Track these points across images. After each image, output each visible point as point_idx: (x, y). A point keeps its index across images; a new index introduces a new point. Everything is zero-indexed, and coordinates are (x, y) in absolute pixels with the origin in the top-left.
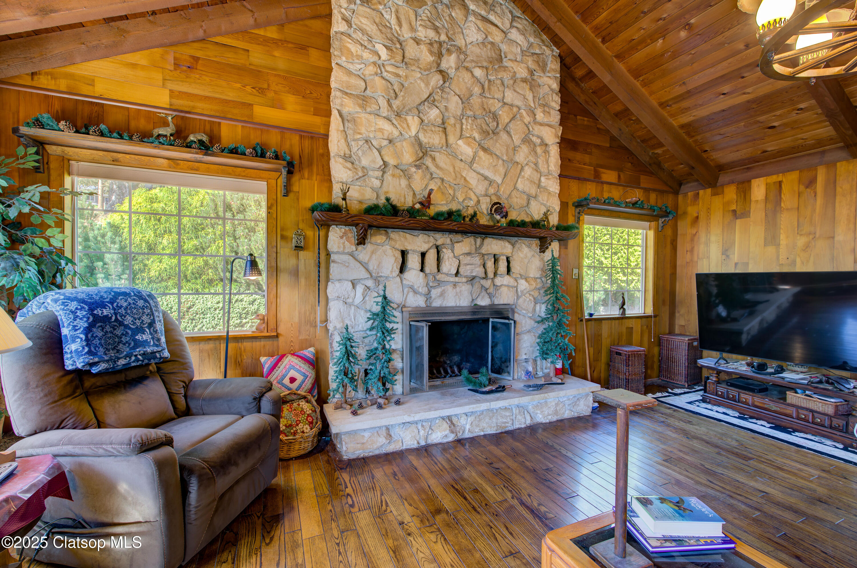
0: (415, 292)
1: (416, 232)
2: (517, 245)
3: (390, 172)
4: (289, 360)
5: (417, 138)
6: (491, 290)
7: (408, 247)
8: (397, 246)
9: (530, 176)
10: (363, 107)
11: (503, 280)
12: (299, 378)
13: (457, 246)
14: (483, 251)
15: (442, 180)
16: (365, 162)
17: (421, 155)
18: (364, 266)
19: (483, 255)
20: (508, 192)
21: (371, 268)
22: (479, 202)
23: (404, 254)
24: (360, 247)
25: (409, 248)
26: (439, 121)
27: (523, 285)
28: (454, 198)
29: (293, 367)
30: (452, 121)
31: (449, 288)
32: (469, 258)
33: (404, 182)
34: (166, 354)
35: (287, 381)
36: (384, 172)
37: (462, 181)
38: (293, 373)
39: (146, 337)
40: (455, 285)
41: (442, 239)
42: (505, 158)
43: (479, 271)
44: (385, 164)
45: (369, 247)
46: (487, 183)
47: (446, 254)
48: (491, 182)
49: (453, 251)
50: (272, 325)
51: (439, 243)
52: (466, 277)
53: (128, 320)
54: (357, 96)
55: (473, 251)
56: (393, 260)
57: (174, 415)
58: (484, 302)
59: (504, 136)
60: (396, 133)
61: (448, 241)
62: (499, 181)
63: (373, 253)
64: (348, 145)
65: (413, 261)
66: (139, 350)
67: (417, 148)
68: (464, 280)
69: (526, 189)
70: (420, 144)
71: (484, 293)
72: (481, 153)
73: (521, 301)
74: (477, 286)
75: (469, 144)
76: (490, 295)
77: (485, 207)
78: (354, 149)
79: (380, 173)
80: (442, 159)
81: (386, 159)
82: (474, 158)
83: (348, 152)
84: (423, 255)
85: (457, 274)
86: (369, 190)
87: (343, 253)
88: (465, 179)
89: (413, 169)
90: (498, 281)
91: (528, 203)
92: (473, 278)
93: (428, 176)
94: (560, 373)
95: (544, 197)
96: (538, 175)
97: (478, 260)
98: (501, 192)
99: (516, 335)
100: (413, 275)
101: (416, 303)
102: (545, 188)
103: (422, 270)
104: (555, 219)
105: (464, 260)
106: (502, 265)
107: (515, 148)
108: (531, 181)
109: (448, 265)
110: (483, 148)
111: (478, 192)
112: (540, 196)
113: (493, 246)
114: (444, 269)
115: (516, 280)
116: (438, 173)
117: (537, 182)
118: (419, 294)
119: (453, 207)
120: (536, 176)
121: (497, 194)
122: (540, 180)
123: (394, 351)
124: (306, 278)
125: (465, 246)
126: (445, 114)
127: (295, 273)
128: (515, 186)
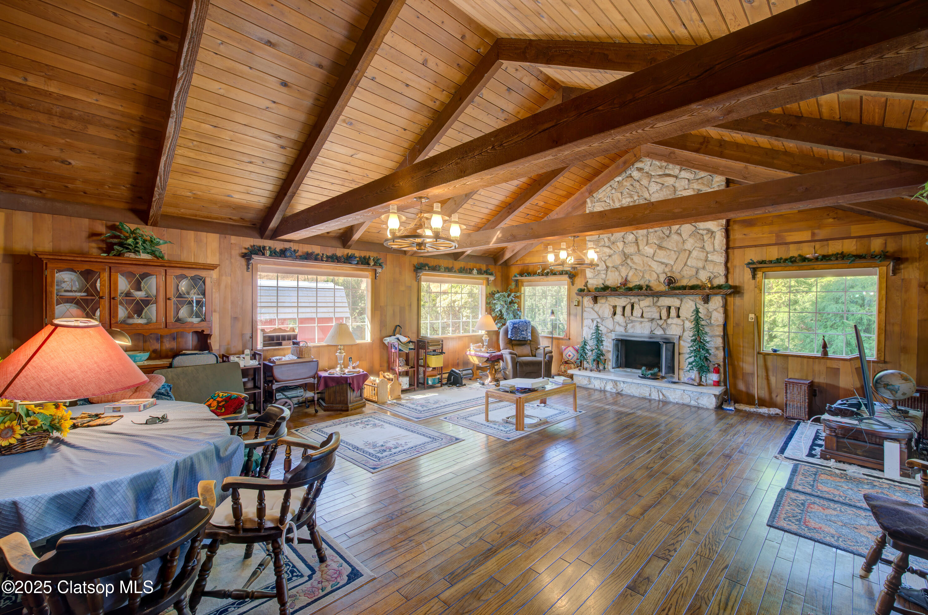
0: (619, 325)
1: (620, 297)
2: (684, 300)
3: (610, 270)
4: (571, 348)
5: (623, 251)
6: (664, 326)
8: (611, 304)
9: (697, 256)
11: (673, 320)
12: (572, 355)
13: (641, 303)
15: (636, 269)
16: (598, 268)
17: (624, 259)
18: (597, 313)
19: (659, 307)
20: (680, 269)
21: (600, 314)
22: (658, 277)
23: (615, 307)
24: (596, 305)
25: (617, 304)
26: (634, 240)
27: (687, 324)
28: (643, 277)
29: (570, 351)
30: (641, 238)
31: (637, 325)
32: (649, 308)
33: (617, 273)
34: (530, 338)
35: (568, 356)
36: (607, 271)
37: (648, 268)
38: (570, 353)
39: (524, 333)
41: (634, 299)
42: (675, 249)
43: (657, 316)
44: (607, 267)
45: (599, 305)
46: (664, 266)
47: (636, 306)
48: (666, 265)
49: (639, 305)
50: (568, 335)
51: (632, 301)
52: (648, 318)
53: (521, 328)
54: (596, 241)
55: (652, 304)
56: (608, 310)
57: (531, 355)
58: (659, 332)
59: (675, 237)
60: (612, 252)
61: (637, 300)
62: (672, 263)
63: (600, 307)
65: (619, 311)
66: (522, 336)
67: (622, 256)
68: (646, 320)
69: (694, 265)
70: (625, 254)
71: (659, 327)
72: (658, 251)
73: (686, 334)
74: (654, 322)
75: (651, 247)
76: (664, 330)
77: (662, 278)
79: (605, 272)
80: (636, 259)
81: (608, 264)
82: (654, 254)
84: (624, 308)
85: (642, 316)
86: (600, 280)
87: (589, 307)
88: (650, 266)
89: (620, 267)
90: (669, 321)
91: (697, 273)
92: (653, 319)
93: (629, 268)
94: (717, 384)
95: (710, 267)
96: (705, 254)
97: (654, 309)
98: (674, 270)
99: (679, 354)
100: (619, 317)
101: (620, 330)
102: (712, 261)
103: (623, 315)
104: (721, 281)
105: (645, 310)
106: (673, 312)
107: (684, 242)
108: (698, 259)
109: (637, 312)
110: (660, 247)
111: (658, 272)
112: (707, 267)
113: (665, 301)
114: (634, 314)
115: (683, 321)
116: (634, 266)
117: (704, 258)
118: (622, 326)
119: (642, 283)
120: (702, 255)
121: (671, 271)
122: (707, 257)
123: (609, 351)
124: (579, 318)
125: (646, 302)
126: (637, 236)
127: (576, 315)
128: (685, 264)
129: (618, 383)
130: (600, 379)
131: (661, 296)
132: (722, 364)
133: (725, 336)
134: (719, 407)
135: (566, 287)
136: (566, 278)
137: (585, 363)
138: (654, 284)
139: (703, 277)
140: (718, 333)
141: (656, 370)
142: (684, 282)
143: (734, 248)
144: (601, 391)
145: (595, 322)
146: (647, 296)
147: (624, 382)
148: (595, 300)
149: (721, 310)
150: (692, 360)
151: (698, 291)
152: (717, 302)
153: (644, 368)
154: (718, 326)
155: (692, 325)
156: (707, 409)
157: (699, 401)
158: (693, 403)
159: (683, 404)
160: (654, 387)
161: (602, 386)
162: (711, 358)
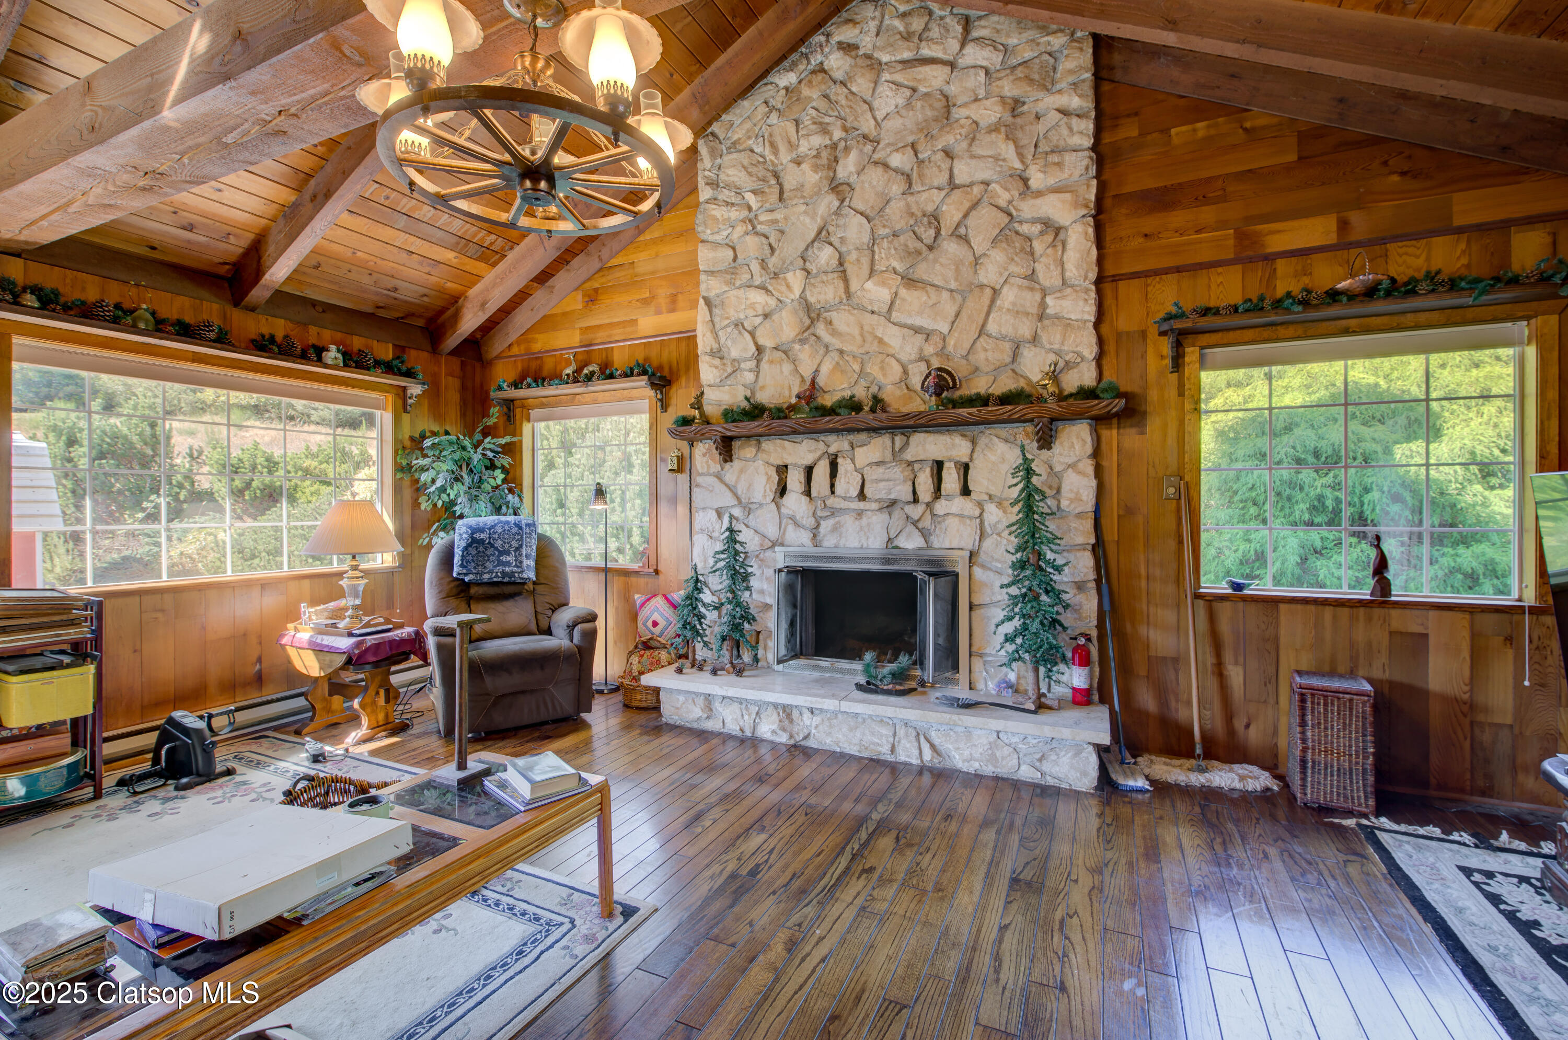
0: (797, 524)
1: (799, 438)
2: (982, 441)
3: (766, 357)
4: (658, 602)
5: (803, 297)
6: (926, 523)
7: (788, 460)
8: (772, 461)
9: (1014, 304)
10: (731, 283)
11: (952, 504)
12: (662, 623)
13: (859, 452)
14: (909, 455)
15: (841, 352)
16: (735, 353)
17: (808, 322)
18: (732, 490)
19: (910, 464)
20: (967, 345)
21: (739, 492)
22: (905, 372)
23: (782, 470)
24: (728, 465)
25: (788, 462)
26: (835, 262)
27: (993, 514)
28: (862, 373)
30: (854, 256)
31: (848, 521)
32: (881, 470)
33: (787, 368)
34: (532, 575)
35: (650, 624)
36: (759, 361)
37: (875, 347)
38: (656, 617)
39: (510, 558)
40: (860, 514)
41: (837, 444)
42: (953, 285)
43: (904, 491)
44: (760, 349)
45: (736, 464)
46: (920, 338)
47: (844, 465)
48: (928, 335)
49: (853, 460)
50: (653, 561)
51: (832, 450)
52: (878, 501)
53: (499, 543)
54: (726, 272)
55: (889, 456)
56: (763, 479)
57: (534, 628)
58: (911, 542)
59: (951, 247)
60: (772, 302)
61: (846, 446)
62: (945, 330)
63: (742, 471)
64: (716, 337)
65: (795, 480)
66: (500, 568)
67: (801, 314)
68: (875, 506)
69: (1007, 330)
70: (808, 307)
71: (911, 528)
72: (903, 292)
73: (988, 544)
74: (897, 515)
75: (883, 284)
76: (925, 534)
77: (917, 375)
78: (722, 340)
79: (754, 363)
80: (843, 320)
81: (761, 341)
82: (892, 303)
83: (715, 346)
84: (809, 471)
85: (862, 496)
86: (741, 388)
87: (709, 474)
88: (881, 341)
89: (797, 347)
90: (941, 507)
91: (1015, 356)
92: (893, 503)
93: (822, 351)
94: (1081, 698)
95: (1052, 337)
96: (1038, 297)
97: (897, 472)
98: (950, 349)
99: (971, 607)
100: (795, 501)
101: (798, 541)
102: (1058, 317)
103: (808, 493)
104: (1085, 376)
105: (872, 474)
106: (951, 480)
107: (976, 261)
108: (1018, 312)
109: (847, 483)
110: (910, 282)
111: (904, 357)
112: (1044, 339)
113: (928, 446)
114: (839, 489)
115: (980, 504)
116: (836, 343)
117: (1034, 310)
118: (803, 527)
119: (861, 393)
120: (1031, 300)
121: (942, 353)
122: (1043, 305)
123: (767, 607)
124: (682, 509)
125: (872, 450)
126: (843, 249)
127: (673, 501)
128: (982, 331)
129: (795, 714)
130: (740, 701)
131: (916, 428)
132: (1094, 633)
133: (1098, 549)
134: (1106, 781)
135: (645, 417)
136: (640, 387)
137: (699, 646)
138: (893, 395)
139: (1035, 367)
140: (1080, 540)
141: (904, 659)
142: (980, 386)
143: (1116, 278)
144: (742, 740)
145: (726, 519)
146: (874, 430)
147: (813, 709)
148: (726, 447)
149: (1088, 467)
150: (1009, 628)
151: (1019, 410)
152: (1074, 442)
153: (868, 656)
154: (1080, 516)
155: (1014, 514)
156: (1076, 795)
157: (1046, 767)
158: (1027, 773)
159: (997, 779)
161: (747, 722)
162: (1067, 618)
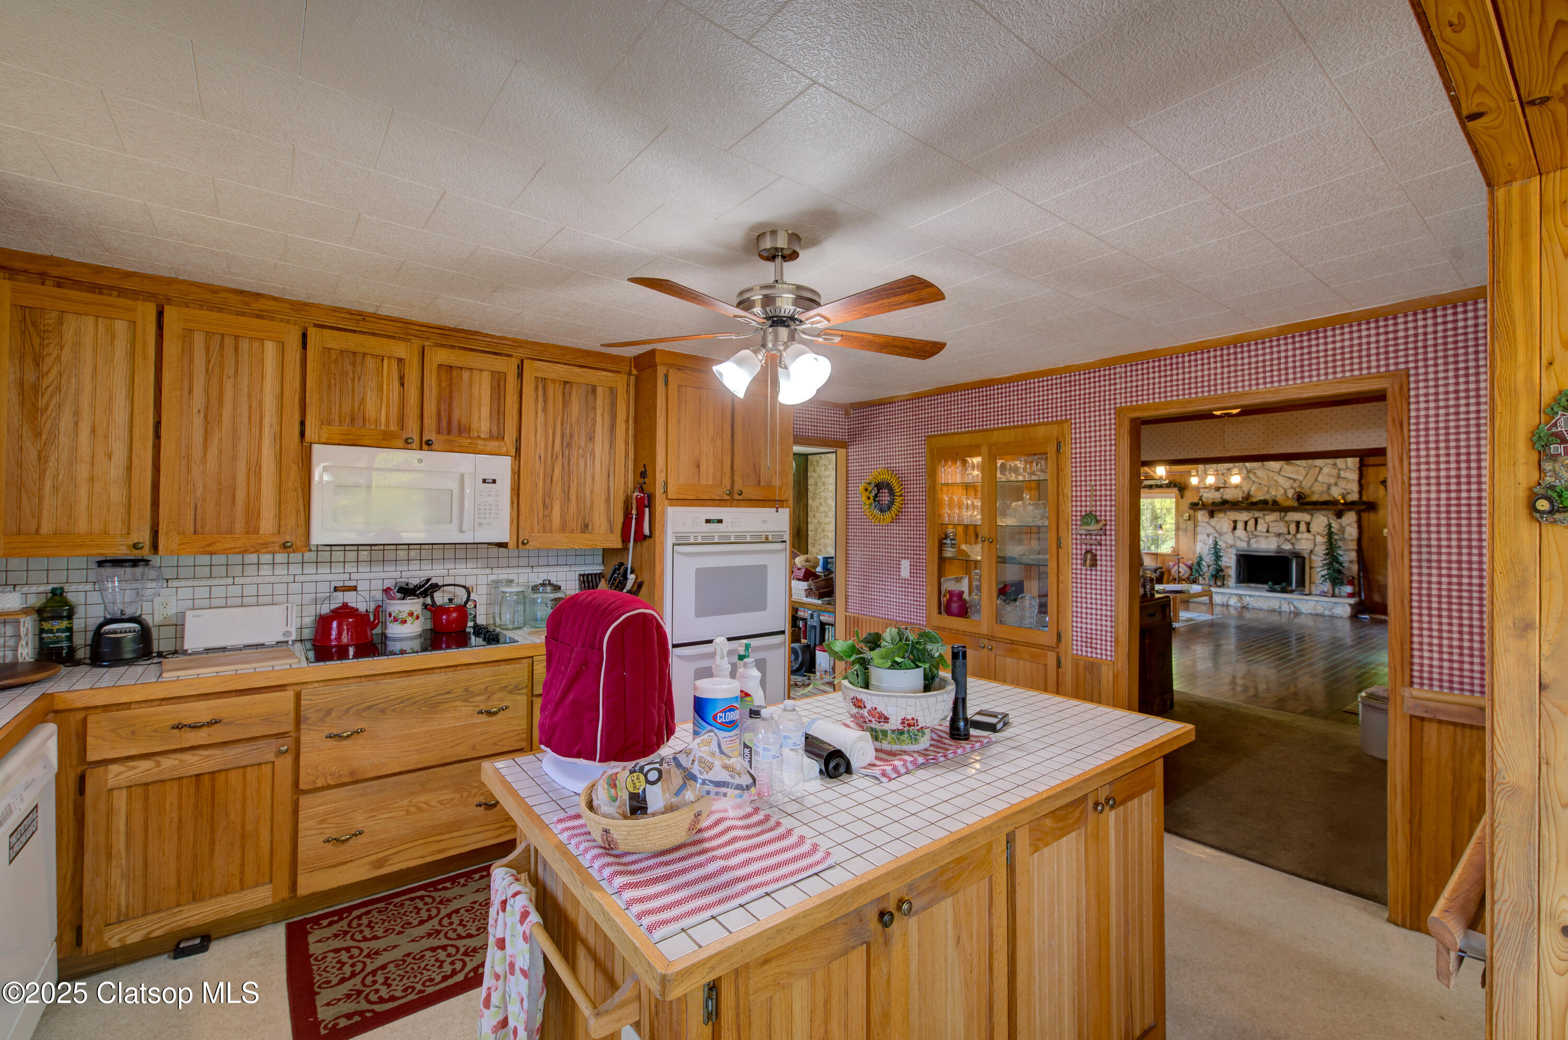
0: (1241, 540)
1: (1242, 511)
2: (1315, 515)
4: (1181, 565)
6: (1294, 541)
7: (1237, 518)
8: (1231, 519)
9: (1328, 473)
11: (1303, 535)
13: (1267, 517)
15: (1260, 484)
17: (1246, 473)
18: (1214, 528)
19: (1287, 521)
20: (1310, 484)
21: (1217, 528)
22: (1286, 491)
23: (1235, 522)
24: (1212, 519)
27: (1318, 539)
28: (1268, 492)
29: (1181, 567)
31: (1262, 540)
32: (1275, 523)
33: (1238, 490)
37: (1274, 483)
40: (1267, 537)
41: (1257, 514)
42: (1305, 465)
43: (1285, 530)
45: (1215, 519)
46: (1292, 481)
47: (1260, 521)
48: (1295, 480)
49: (1264, 520)
50: (1176, 551)
51: (1256, 516)
52: (1274, 533)
55: (1278, 519)
56: (1227, 525)
58: (1287, 547)
61: (1261, 515)
62: (1301, 479)
63: (1218, 521)
65: (1240, 525)
67: (1243, 470)
68: (1273, 535)
69: (1326, 480)
70: (1246, 468)
71: (1287, 542)
72: (1285, 466)
73: (1317, 548)
74: (1282, 538)
75: (1277, 462)
76: (1293, 544)
77: (1290, 493)
80: (1260, 473)
82: (1281, 469)
84: (1246, 523)
85: (1268, 531)
87: (1203, 522)
88: (1276, 481)
90: (1299, 536)
91: (1329, 488)
92: (1280, 534)
93: (1252, 482)
94: (1351, 595)
95: (1342, 484)
96: (1337, 471)
97: (1282, 524)
98: (1303, 485)
99: (1311, 568)
100: (1240, 532)
101: (1242, 545)
102: (1344, 478)
103: (1246, 529)
104: (1354, 497)
105: (1271, 525)
106: (1303, 527)
108: (1330, 475)
109: (1262, 527)
111: (1285, 487)
112: (1339, 484)
113: (1294, 516)
114: (1259, 528)
115: (1314, 536)
116: (1257, 480)
117: (1336, 475)
118: (1244, 541)
119: (1268, 497)
120: (1335, 472)
121: (1300, 486)
122: (1339, 474)
123: (1228, 567)
124: (1190, 533)
125: (1272, 517)
127: (1187, 530)
128: (1316, 480)
129: (1243, 598)
130: (1222, 593)
131: (1289, 511)
132: (1356, 576)
133: (1360, 550)
134: (1354, 617)
135: (1174, 500)
136: (1175, 490)
137: (1201, 579)
138: (1280, 498)
139: (1336, 493)
140: (1351, 547)
141: (1284, 584)
142: (1315, 498)
143: (1368, 466)
144: (1223, 605)
145: (1211, 537)
146: (1273, 510)
147: (1250, 596)
148: (1212, 514)
149: (1355, 525)
150: (1325, 572)
151: (1329, 507)
152: (1350, 518)
153: (1270, 583)
154: (1352, 540)
155: (1325, 540)
156: (1342, 617)
157: (1333, 611)
158: (1327, 613)
159: (1317, 615)
160: (1285, 599)
161: (1225, 600)
162: (1345, 572)
